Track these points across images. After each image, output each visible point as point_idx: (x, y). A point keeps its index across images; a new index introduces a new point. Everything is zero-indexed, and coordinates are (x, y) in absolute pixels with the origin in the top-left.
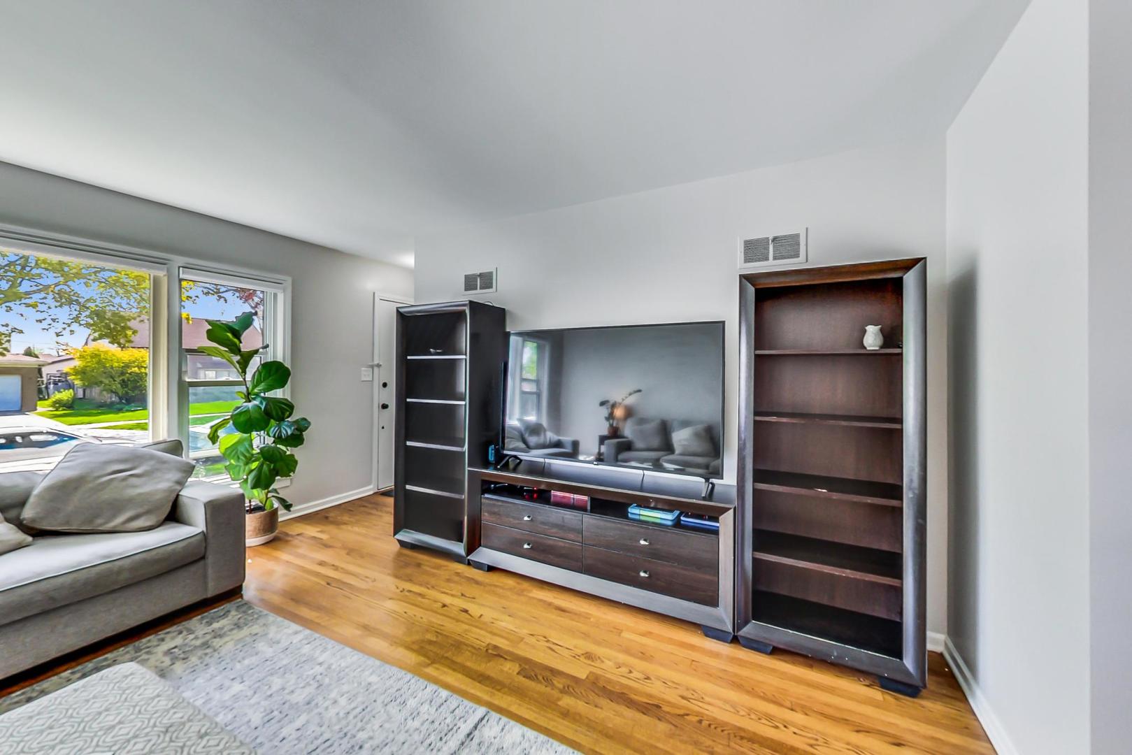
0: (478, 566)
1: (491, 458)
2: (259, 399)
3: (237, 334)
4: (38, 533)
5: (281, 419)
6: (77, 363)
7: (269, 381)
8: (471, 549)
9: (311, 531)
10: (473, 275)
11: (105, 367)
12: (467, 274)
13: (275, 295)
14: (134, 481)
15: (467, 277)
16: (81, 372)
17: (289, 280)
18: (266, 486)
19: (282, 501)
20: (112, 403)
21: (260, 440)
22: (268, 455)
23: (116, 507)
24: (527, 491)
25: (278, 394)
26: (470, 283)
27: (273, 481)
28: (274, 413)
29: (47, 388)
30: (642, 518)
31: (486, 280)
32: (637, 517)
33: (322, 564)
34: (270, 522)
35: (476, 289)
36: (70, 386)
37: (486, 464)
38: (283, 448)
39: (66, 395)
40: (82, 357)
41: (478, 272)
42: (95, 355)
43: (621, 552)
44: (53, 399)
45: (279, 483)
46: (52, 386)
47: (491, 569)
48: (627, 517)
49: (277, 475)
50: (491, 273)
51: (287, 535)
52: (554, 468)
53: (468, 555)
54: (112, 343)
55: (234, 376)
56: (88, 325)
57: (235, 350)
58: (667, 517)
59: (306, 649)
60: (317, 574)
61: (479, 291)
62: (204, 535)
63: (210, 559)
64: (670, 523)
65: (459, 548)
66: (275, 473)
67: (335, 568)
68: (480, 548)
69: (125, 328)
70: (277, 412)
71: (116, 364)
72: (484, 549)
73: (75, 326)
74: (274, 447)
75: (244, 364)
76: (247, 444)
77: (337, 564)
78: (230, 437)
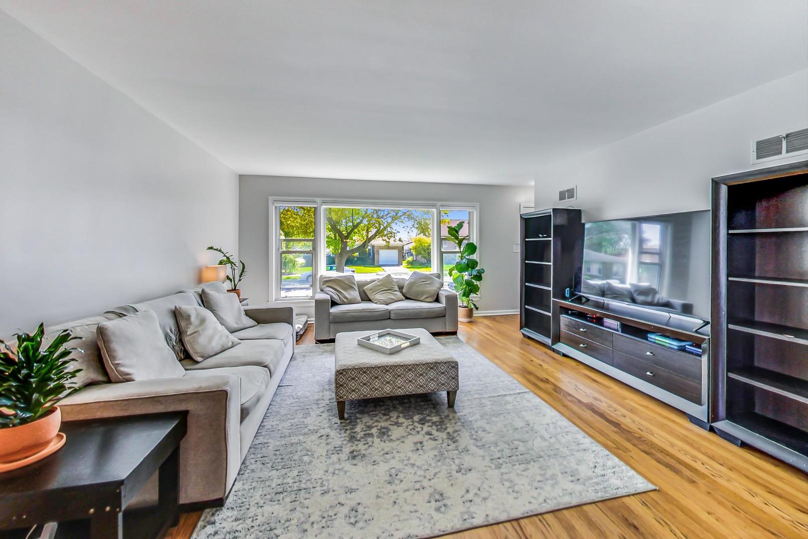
0: (558, 352)
1: (567, 295)
2: (465, 259)
3: (457, 232)
4: (407, 298)
5: (473, 268)
6: (414, 244)
7: (469, 251)
8: (554, 343)
9: (487, 322)
10: (564, 191)
11: (422, 246)
12: (561, 190)
13: (473, 212)
14: (426, 285)
15: (560, 193)
16: (415, 248)
17: (478, 204)
18: (468, 296)
19: (475, 305)
20: (425, 263)
21: (466, 276)
22: (468, 283)
23: (423, 293)
24: (589, 317)
25: (471, 257)
26: (562, 196)
27: (470, 295)
28: (470, 266)
29: (405, 255)
30: (656, 341)
31: (570, 193)
32: (653, 341)
33: (487, 334)
34: (470, 313)
35: (565, 199)
36: (412, 255)
37: (565, 298)
38: (474, 281)
39: (410, 259)
40: (415, 242)
41: (566, 189)
42: (419, 241)
43: (636, 358)
44: (407, 260)
45: (472, 295)
46: (406, 255)
47: (565, 355)
48: (646, 339)
49: (471, 292)
50: (573, 189)
51: (477, 321)
52: (611, 307)
53: (552, 345)
54: (424, 235)
55: (458, 250)
56: (417, 228)
57: (457, 238)
58: (675, 344)
59: (473, 355)
60: (485, 337)
61: (567, 200)
62: (445, 308)
63: (447, 317)
64: (676, 347)
65: (549, 341)
66: (471, 291)
67: (491, 336)
68: (559, 343)
69: (428, 228)
70: (472, 264)
71: (426, 245)
72: (561, 344)
73: (413, 229)
74: (470, 280)
75: (460, 244)
76: (461, 278)
77: (493, 335)
78: (455, 273)
